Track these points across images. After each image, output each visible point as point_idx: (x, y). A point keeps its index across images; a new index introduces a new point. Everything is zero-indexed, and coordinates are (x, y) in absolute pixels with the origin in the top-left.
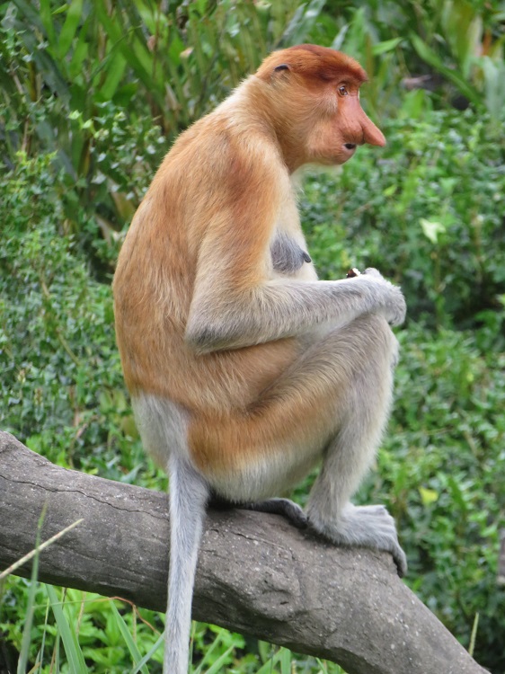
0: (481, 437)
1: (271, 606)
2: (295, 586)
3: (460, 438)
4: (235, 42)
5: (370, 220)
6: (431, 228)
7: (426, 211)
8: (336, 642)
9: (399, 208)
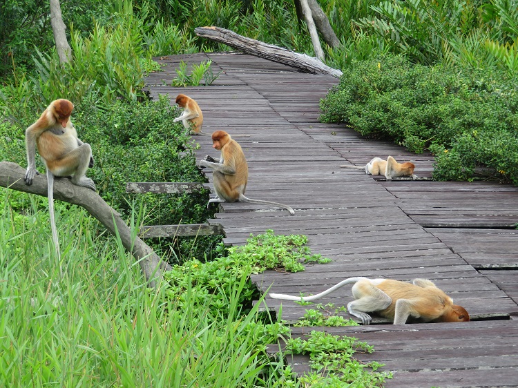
0: (123, 165)
1: (69, 196)
2: (73, 192)
3: (120, 165)
4: (78, 91)
5: (105, 124)
6: (116, 126)
7: (116, 122)
8: (82, 202)
9: (110, 122)
